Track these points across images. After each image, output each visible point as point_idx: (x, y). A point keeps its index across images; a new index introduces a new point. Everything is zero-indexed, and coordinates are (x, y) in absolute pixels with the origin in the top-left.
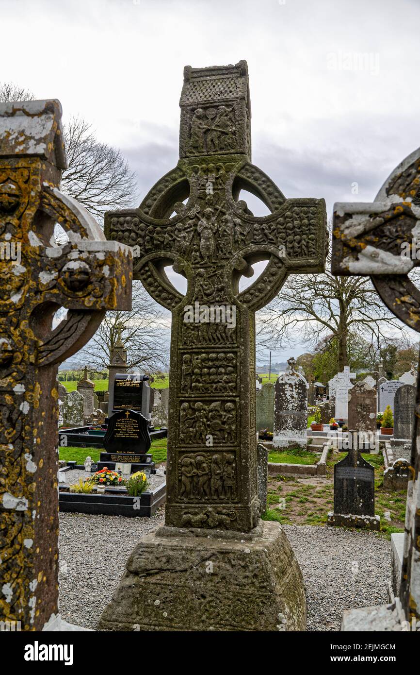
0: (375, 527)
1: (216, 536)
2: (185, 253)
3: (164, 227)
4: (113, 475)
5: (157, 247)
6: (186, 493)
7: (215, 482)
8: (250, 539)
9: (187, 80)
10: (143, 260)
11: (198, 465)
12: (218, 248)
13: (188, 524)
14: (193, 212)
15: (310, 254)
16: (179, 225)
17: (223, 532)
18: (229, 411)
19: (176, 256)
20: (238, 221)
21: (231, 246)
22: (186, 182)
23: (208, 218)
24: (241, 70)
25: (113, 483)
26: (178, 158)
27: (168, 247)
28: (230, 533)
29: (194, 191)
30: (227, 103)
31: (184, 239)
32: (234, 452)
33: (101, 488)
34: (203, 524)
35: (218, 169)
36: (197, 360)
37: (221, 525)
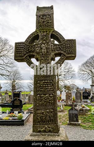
0: (79, 125)
1: (48, 135)
2: (38, 53)
3: (32, 46)
4: (14, 115)
5: (30, 52)
6: (39, 122)
7: (48, 118)
8: (59, 135)
9: (37, 10)
10: (26, 55)
11: (43, 113)
12: (47, 52)
13: (40, 132)
14: (40, 42)
15: (72, 54)
16: (36, 46)
17: (51, 134)
18: (51, 97)
19: (35, 54)
20: (53, 45)
21: (51, 51)
22: (38, 35)
23: (44, 44)
24: (52, 8)
25: (14, 117)
26: (36, 29)
27: (33, 52)
28: (52, 134)
29: (40, 37)
30: (49, 15)
31: (38, 50)
32: (53, 109)
33: (11, 118)
34: (44, 131)
35: (47, 32)
36: (42, 83)
37: (50, 131)
